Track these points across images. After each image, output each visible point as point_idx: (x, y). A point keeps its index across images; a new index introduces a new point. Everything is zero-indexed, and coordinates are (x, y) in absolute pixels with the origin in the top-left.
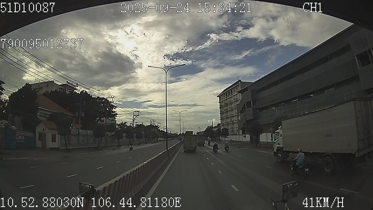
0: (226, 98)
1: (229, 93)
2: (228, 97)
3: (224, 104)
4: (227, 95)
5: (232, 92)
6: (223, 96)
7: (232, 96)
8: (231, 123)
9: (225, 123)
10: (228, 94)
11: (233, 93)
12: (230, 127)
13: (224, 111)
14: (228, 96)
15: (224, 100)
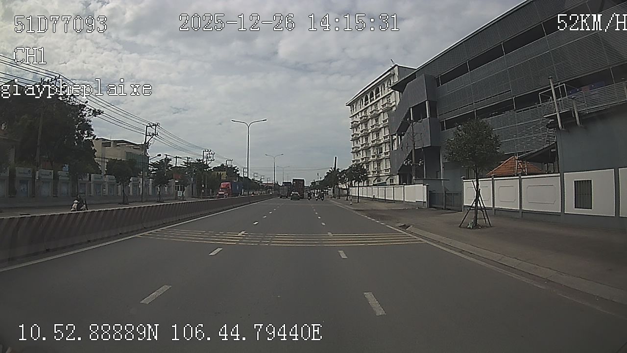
0: (365, 105)
1: (372, 96)
2: (370, 104)
3: (361, 119)
5: (377, 92)
7: (379, 101)
10: (369, 97)
11: (380, 93)
13: (360, 134)
14: (369, 100)
15: (361, 111)
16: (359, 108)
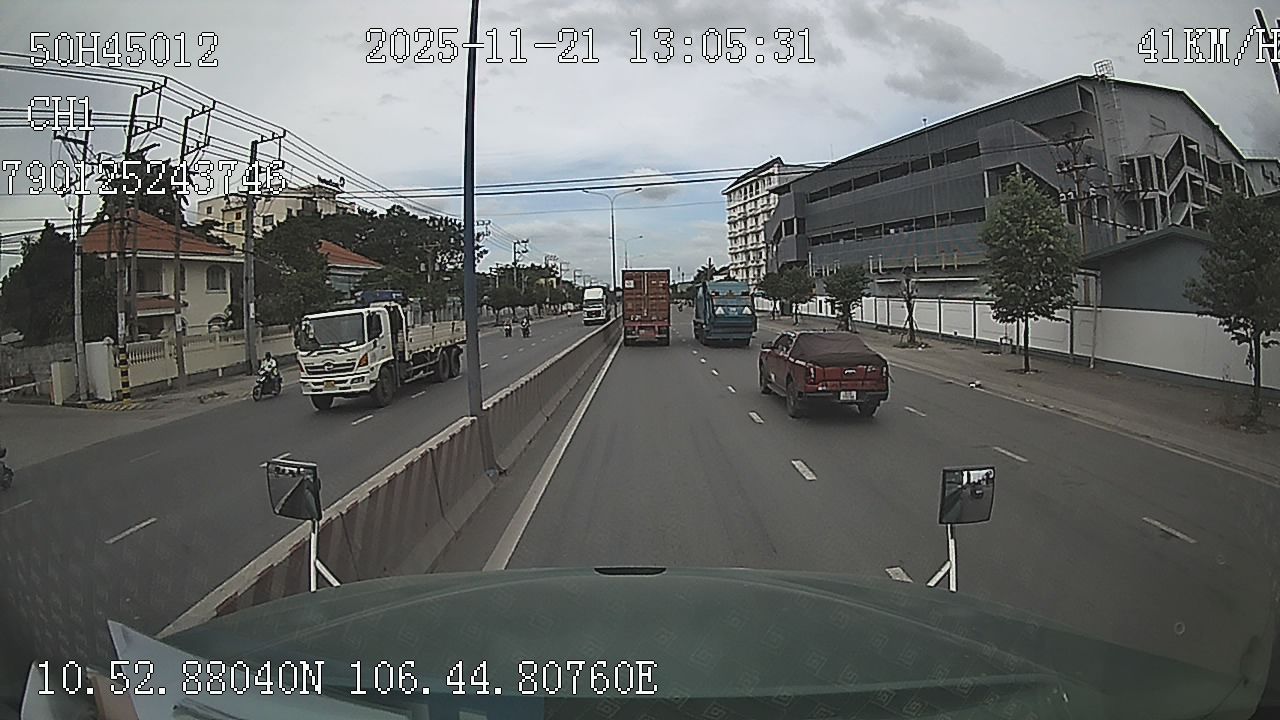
0: (745, 199)
1: (751, 190)
2: (749, 199)
3: (739, 215)
4: (746, 193)
5: (757, 187)
6: (737, 193)
7: (758, 199)
8: (755, 263)
9: (741, 263)
10: (748, 190)
11: (760, 190)
12: (751, 276)
13: (739, 233)
14: (748, 195)
15: (740, 205)
16: (738, 200)
